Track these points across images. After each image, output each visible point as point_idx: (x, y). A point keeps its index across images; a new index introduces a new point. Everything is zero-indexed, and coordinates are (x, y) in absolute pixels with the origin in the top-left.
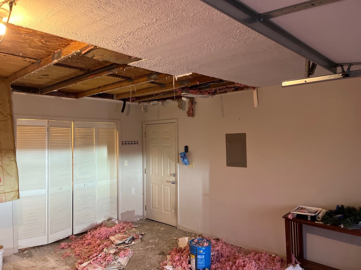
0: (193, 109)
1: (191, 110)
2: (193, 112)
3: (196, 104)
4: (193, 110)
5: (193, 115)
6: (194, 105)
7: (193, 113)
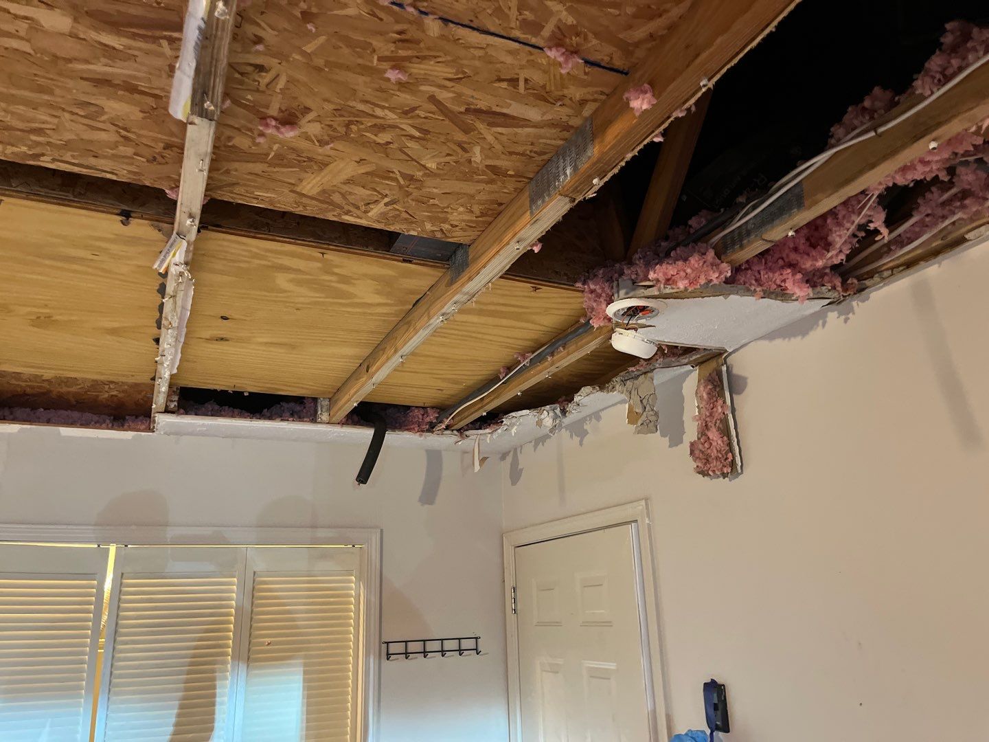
0: (725, 421)
1: (713, 434)
2: (730, 445)
3: (739, 393)
4: (725, 432)
5: (733, 463)
6: (727, 394)
7: (731, 450)
